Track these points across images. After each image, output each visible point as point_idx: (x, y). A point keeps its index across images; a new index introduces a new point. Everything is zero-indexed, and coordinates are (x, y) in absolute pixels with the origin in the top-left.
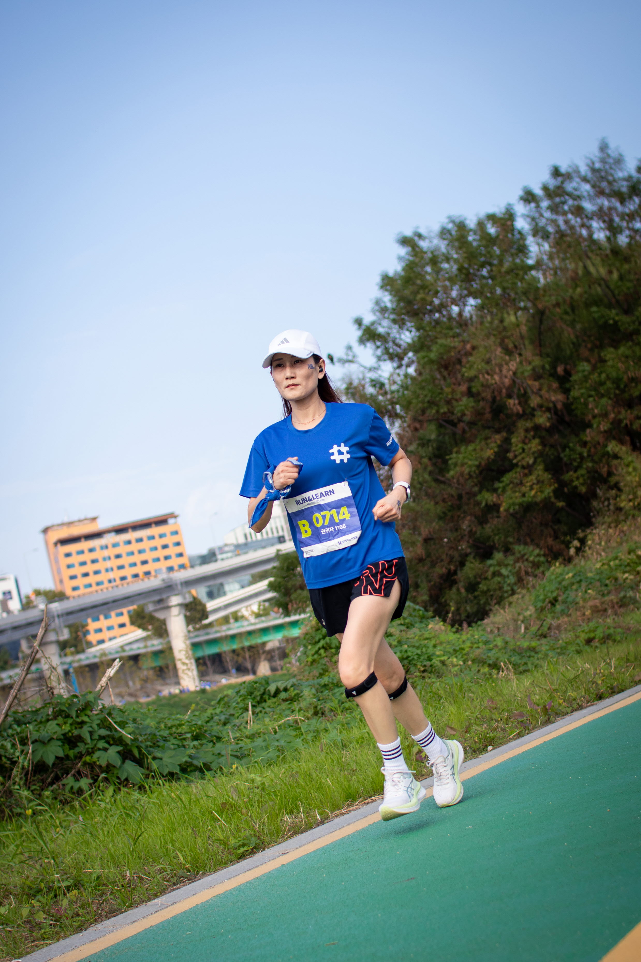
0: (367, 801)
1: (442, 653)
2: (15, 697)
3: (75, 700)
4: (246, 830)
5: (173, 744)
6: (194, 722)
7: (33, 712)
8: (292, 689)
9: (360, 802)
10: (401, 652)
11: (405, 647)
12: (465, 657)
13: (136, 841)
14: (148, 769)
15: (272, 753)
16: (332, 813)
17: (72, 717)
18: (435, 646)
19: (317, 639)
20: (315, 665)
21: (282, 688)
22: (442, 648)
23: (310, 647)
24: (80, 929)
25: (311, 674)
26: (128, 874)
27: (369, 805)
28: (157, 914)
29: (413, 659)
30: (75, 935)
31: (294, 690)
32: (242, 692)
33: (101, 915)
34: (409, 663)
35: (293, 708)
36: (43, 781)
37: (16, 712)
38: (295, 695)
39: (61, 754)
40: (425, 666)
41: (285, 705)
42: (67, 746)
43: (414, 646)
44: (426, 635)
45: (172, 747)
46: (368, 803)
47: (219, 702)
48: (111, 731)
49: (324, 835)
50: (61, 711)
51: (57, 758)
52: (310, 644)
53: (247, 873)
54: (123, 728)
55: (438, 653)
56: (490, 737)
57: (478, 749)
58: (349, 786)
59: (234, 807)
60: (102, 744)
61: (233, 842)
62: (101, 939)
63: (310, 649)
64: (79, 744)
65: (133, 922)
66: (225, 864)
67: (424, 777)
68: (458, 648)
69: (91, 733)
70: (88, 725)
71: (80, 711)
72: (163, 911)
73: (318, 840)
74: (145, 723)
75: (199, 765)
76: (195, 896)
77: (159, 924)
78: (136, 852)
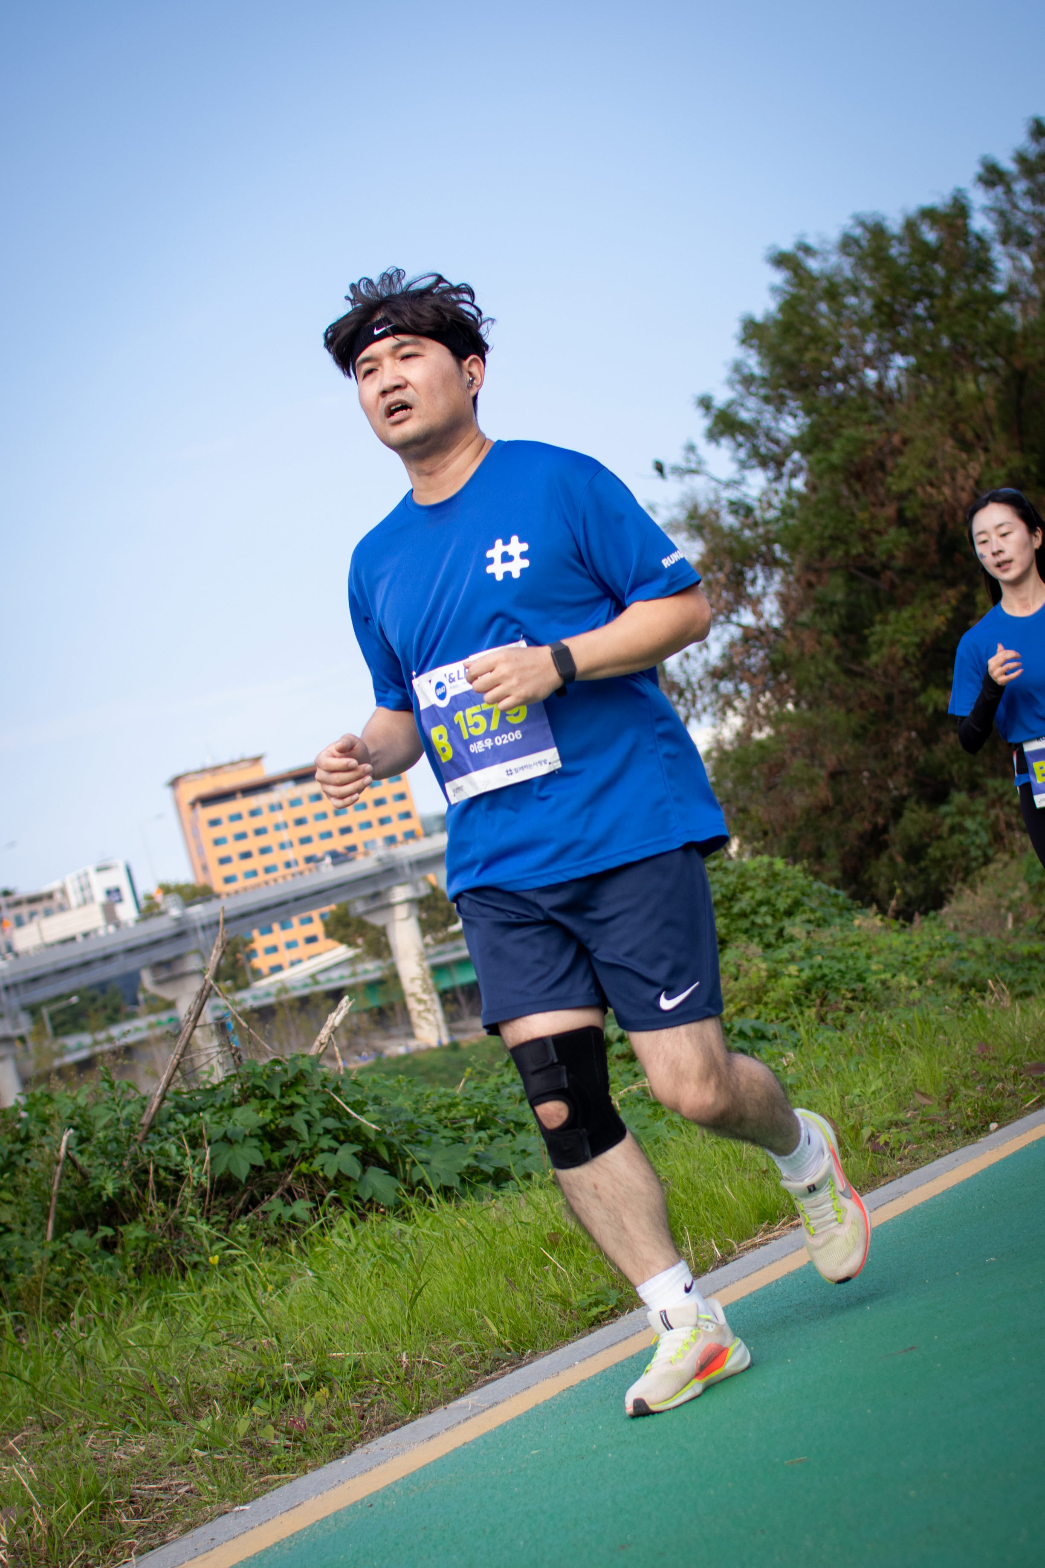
1: (881, 967)
2: (176, 1068)
3: (278, 1068)
4: (596, 1278)
5: (444, 1137)
6: (476, 1100)
7: (207, 1090)
9: (784, 1224)
10: (811, 967)
11: (819, 959)
12: (921, 973)
13: (413, 1302)
16: (738, 1245)
17: (273, 1097)
18: (869, 957)
22: (881, 959)
24: (339, 1451)
26: (404, 1359)
28: (469, 1422)
29: (833, 979)
30: (334, 1463)
33: (369, 1428)
34: (826, 987)
36: (230, 1208)
37: (178, 1093)
39: (260, 1161)
40: (854, 991)
42: (268, 1146)
43: (833, 958)
44: (853, 938)
45: (443, 1141)
48: (340, 1120)
49: (732, 1282)
50: (256, 1087)
51: (253, 1167)
53: (612, 1349)
54: (362, 1113)
55: (874, 967)
56: (991, 1108)
57: (974, 1128)
58: (763, 1197)
59: (571, 1240)
60: (326, 1142)
61: (579, 1298)
62: (382, 1467)
64: (288, 1143)
65: (430, 1438)
66: (567, 1336)
67: (888, 1179)
68: (909, 958)
69: (309, 1124)
70: (304, 1110)
71: (288, 1087)
72: (478, 1417)
73: (725, 1290)
74: (395, 1103)
75: (491, 1171)
76: (529, 1391)
77: (477, 1439)
78: (414, 1320)
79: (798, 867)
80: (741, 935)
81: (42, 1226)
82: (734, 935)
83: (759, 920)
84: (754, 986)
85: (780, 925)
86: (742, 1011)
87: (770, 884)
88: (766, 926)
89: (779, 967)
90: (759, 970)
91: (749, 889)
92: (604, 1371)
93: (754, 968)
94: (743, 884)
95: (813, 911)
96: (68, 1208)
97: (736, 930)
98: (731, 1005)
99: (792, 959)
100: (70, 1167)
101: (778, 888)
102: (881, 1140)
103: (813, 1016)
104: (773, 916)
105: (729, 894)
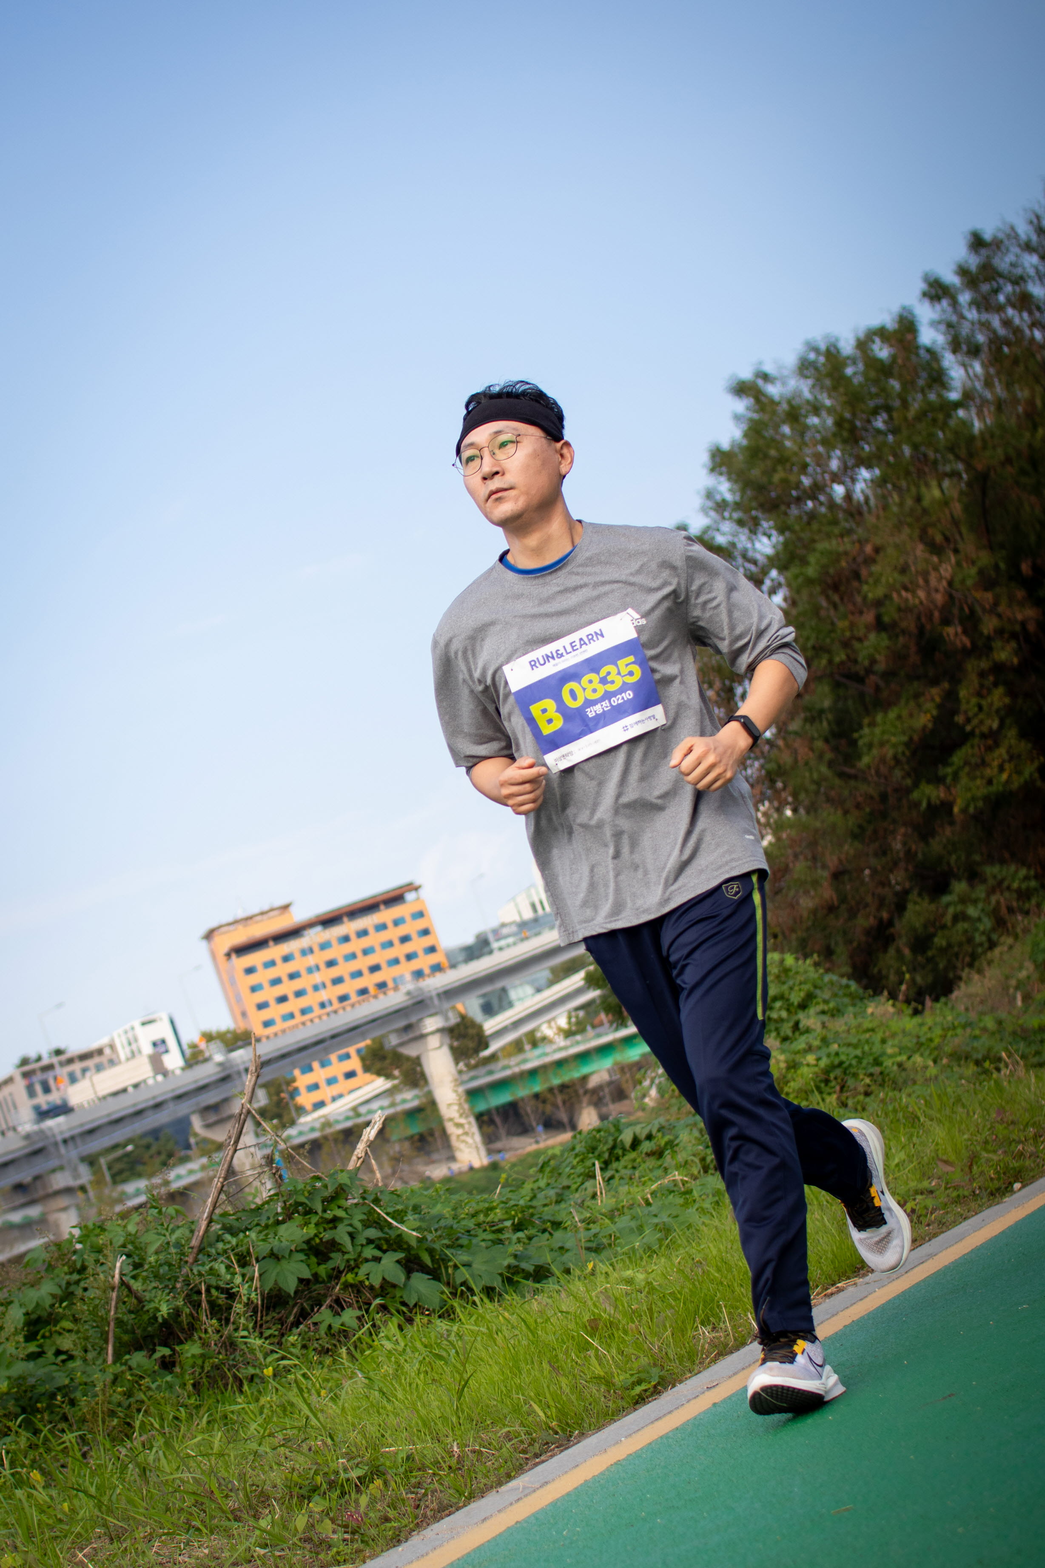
0: (829, 1291)
1: (897, 1050)
2: (221, 1191)
3: (318, 1184)
4: (639, 1357)
5: (483, 1240)
6: (512, 1203)
7: (252, 1210)
8: (660, 1135)
10: (829, 1055)
11: (835, 1047)
12: (936, 1053)
13: (460, 1393)
14: (448, 1284)
15: (650, 1236)
17: (316, 1213)
18: (883, 1041)
21: (643, 1136)
22: (896, 1042)
24: (396, 1540)
26: (455, 1449)
27: (833, 1298)
28: (521, 1503)
29: (850, 1065)
30: (391, 1551)
31: (663, 1135)
32: (578, 1148)
33: (425, 1516)
34: (845, 1073)
35: (666, 1164)
36: (282, 1322)
37: (225, 1215)
38: (666, 1144)
39: (307, 1274)
40: (871, 1075)
41: (651, 1162)
42: (314, 1259)
43: (849, 1045)
44: (867, 1025)
45: (483, 1244)
46: (832, 1294)
47: (542, 1170)
48: (381, 1229)
50: (298, 1204)
51: (301, 1280)
53: (657, 1423)
54: (402, 1222)
55: (889, 1051)
56: (1014, 1169)
57: (998, 1189)
59: (612, 1324)
60: (370, 1252)
61: (621, 1378)
62: (438, 1551)
64: (332, 1255)
65: (484, 1520)
66: (613, 1415)
68: (923, 1040)
69: (352, 1236)
70: (346, 1222)
71: (330, 1201)
72: (529, 1497)
74: (435, 1211)
75: (530, 1268)
76: (578, 1469)
77: (529, 1517)
78: (463, 1412)
79: (808, 961)
81: (102, 1351)
85: (795, 1018)
87: (783, 979)
88: (781, 1020)
89: (798, 1058)
92: (651, 1444)
95: (826, 1002)
96: (126, 1332)
99: (809, 1049)
100: (125, 1292)
101: (791, 983)
104: (788, 1010)
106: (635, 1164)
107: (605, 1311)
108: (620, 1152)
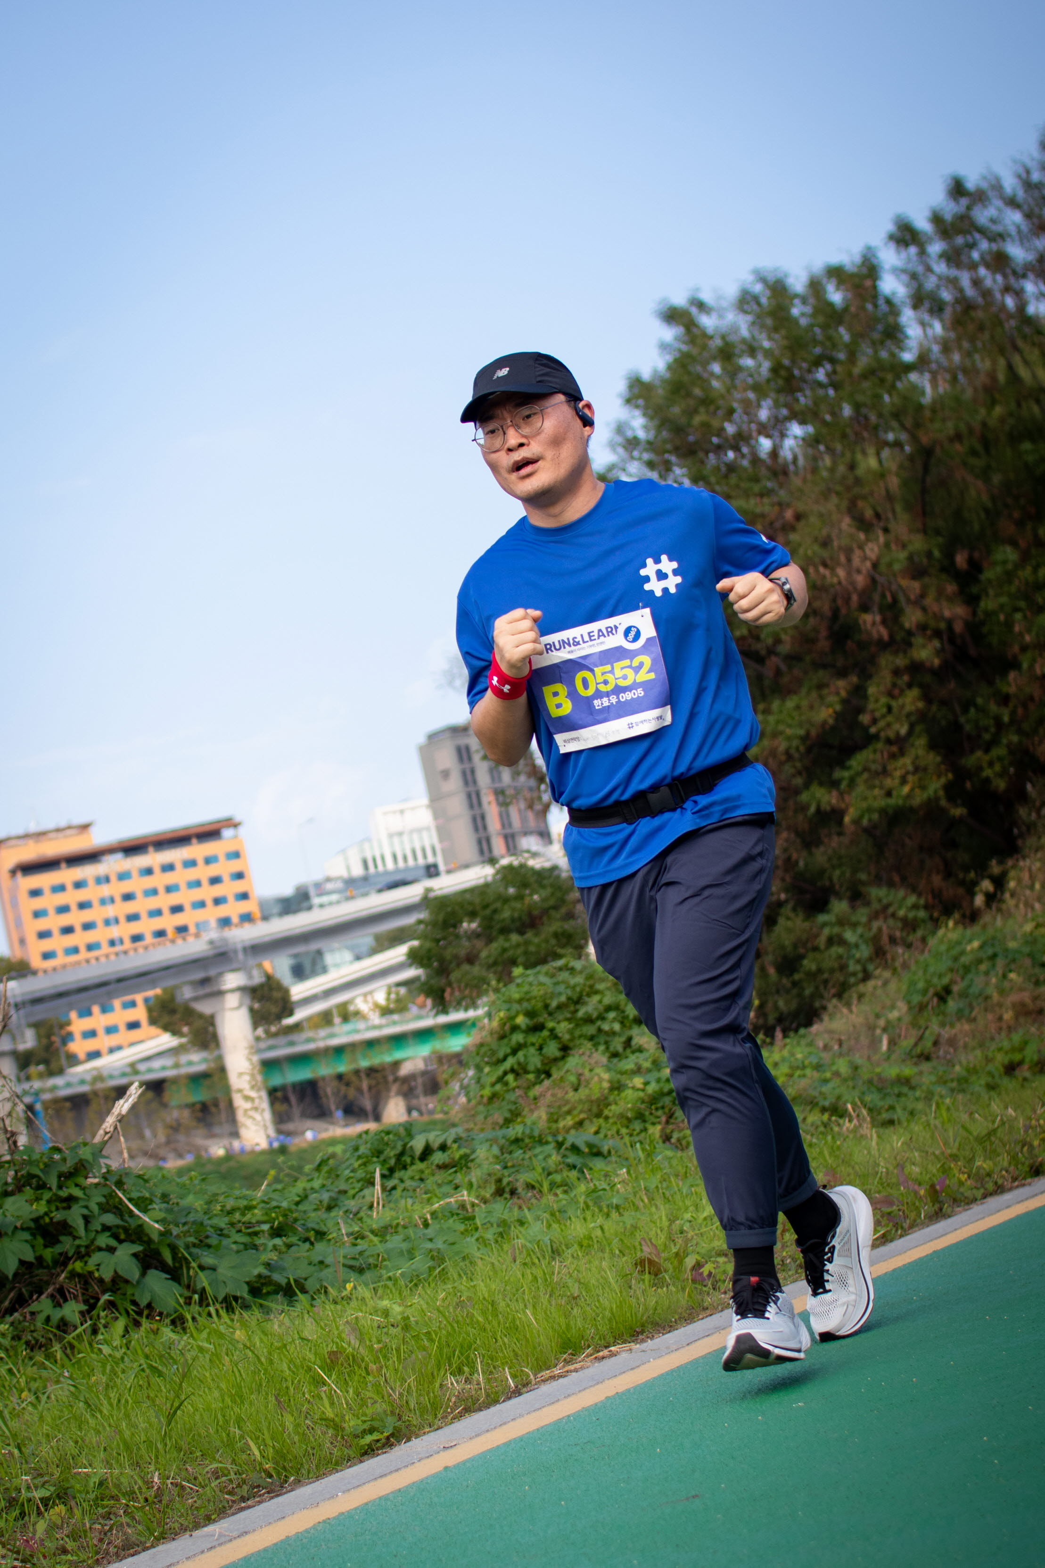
0: (601, 1354)
3: (57, 1157)
4: (375, 1402)
5: (235, 1242)
6: (274, 1204)
8: (455, 1146)
9: (588, 1356)
10: (658, 1081)
13: (171, 1416)
14: (188, 1287)
15: (420, 1263)
16: (535, 1375)
17: (50, 1189)
19: (501, 1055)
20: (496, 1104)
21: (436, 1145)
23: (487, 1069)
25: (490, 1120)
26: (156, 1479)
27: (603, 1362)
28: (213, 1551)
31: (459, 1147)
32: (363, 1150)
33: (107, 1553)
35: (457, 1181)
38: (461, 1157)
39: (30, 1257)
41: (441, 1176)
42: (40, 1241)
45: (234, 1247)
46: (603, 1358)
47: (318, 1168)
48: (120, 1216)
49: (521, 1416)
50: (31, 1176)
51: (22, 1262)
52: (487, 1063)
53: (379, 1481)
54: (145, 1211)
58: (568, 1325)
59: (354, 1360)
60: (104, 1240)
61: (352, 1423)
63: (488, 1074)
64: (62, 1238)
66: (337, 1464)
67: (708, 1312)
69: (87, 1219)
70: (82, 1203)
71: (67, 1177)
72: (223, 1547)
73: (512, 1423)
74: (185, 1203)
75: (283, 1282)
76: (283, 1522)
78: (170, 1439)
80: (586, 1042)
82: (578, 1042)
83: (606, 1027)
84: (594, 1097)
85: (628, 1033)
86: (580, 1124)
88: (613, 1033)
89: (624, 1079)
90: (601, 1080)
91: (597, 992)
92: (367, 1504)
93: (596, 1079)
94: (591, 987)
97: (580, 1036)
98: (569, 1118)
99: (638, 1071)
102: (705, 1270)
103: (657, 1135)
104: (622, 1023)
105: (575, 998)
106: (423, 1176)
107: (349, 1344)
108: (408, 1160)
